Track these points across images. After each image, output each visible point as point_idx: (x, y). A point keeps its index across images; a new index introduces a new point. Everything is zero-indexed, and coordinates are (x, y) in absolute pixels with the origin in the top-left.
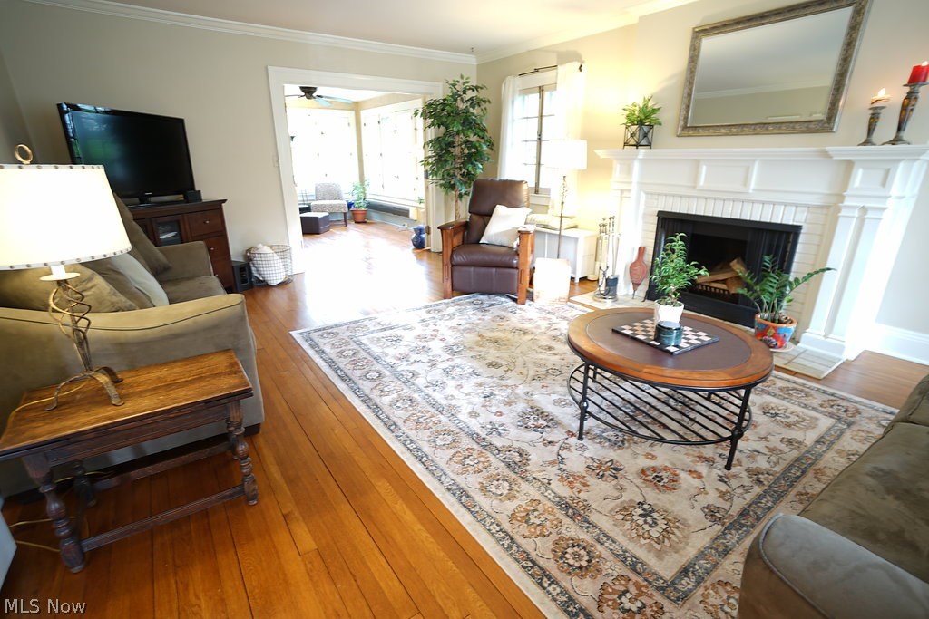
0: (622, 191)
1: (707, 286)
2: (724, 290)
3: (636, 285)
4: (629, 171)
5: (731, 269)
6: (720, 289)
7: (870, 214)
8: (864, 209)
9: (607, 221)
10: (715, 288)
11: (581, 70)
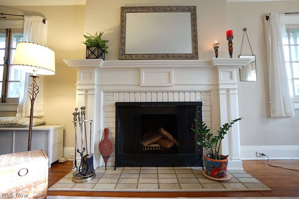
0: (87, 91)
1: (150, 148)
2: (158, 147)
3: (106, 159)
4: (91, 77)
5: (160, 134)
6: (155, 147)
7: (231, 92)
8: (228, 90)
9: (80, 111)
10: (152, 147)
11: (45, 23)
